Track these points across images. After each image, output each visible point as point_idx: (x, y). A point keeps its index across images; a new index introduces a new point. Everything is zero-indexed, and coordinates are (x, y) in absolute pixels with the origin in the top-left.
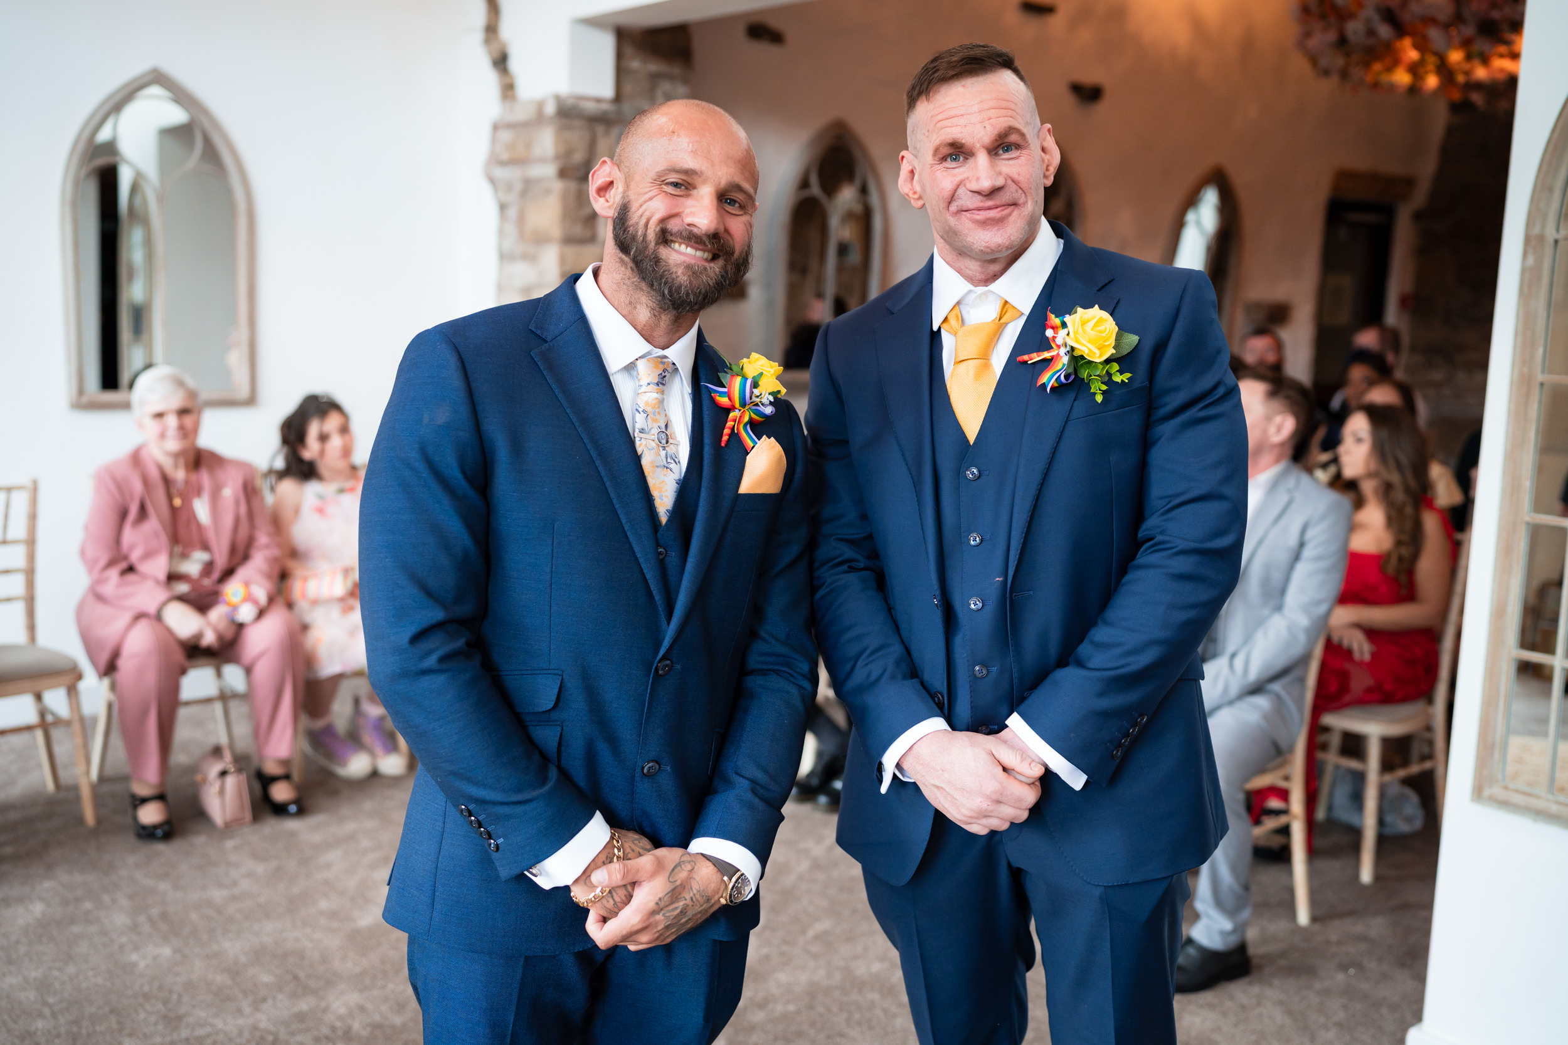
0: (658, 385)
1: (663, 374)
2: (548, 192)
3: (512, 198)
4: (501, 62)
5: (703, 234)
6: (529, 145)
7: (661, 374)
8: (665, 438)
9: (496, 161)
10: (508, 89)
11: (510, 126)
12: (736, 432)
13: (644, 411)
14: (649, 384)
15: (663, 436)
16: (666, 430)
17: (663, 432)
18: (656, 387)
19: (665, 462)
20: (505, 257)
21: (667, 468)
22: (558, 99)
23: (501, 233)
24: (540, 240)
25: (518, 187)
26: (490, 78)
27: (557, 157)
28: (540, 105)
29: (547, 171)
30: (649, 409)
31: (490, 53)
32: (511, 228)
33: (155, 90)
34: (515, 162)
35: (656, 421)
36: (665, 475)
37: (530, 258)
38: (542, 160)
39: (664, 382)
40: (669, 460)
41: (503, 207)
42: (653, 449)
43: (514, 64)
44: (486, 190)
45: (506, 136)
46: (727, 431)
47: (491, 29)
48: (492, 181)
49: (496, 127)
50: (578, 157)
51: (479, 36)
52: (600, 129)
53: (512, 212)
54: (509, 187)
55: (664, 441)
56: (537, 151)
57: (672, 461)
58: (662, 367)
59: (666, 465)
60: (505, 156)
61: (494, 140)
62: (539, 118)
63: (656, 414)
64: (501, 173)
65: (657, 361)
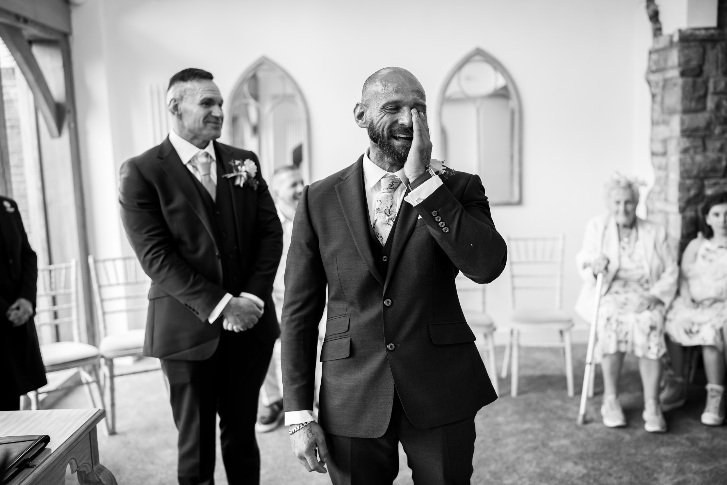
0: (388, 189)
2: (675, 85)
3: (658, 91)
4: (655, 16)
5: (408, 128)
6: (666, 61)
7: (390, 184)
9: (650, 71)
10: (657, 31)
11: (657, 51)
13: (380, 201)
14: (384, 189)
19: (388, 222)
20: (654, 123)
21: (389, 224)
22: (680, 31)
23: (653, 110)
24: (671, 112)
25: (661, 84)
26: (648, 26)
27: (680, 65)
28: (671, 36)
29: (674, 73)
30: (382, 200)
31: (648, 13)
32: (657, 107)
33: (477, 58)
34: (660, 70)
35: (386, 204)
36: (387, 227)
37: (666, 123)
38: (673, 68)
39: (392, 188)
41: (654, 96)
43: (662, 18)
44: (646, 87)
45: (655, 57)
47: (651, 1)
48: (649, 82)
49: (650, 53)
50: (694, 63)
51: (645, 4)
52: (709, 46)
53: (658, 99)
54: (657, 83)
55: (388, 213)
56: (670, 63)
58: (392, 181)
60: (654, 68)
61: (649, 59)
62: (671, 44)
63: (386, 201)
64: (652, 77)
65: (389, 179)
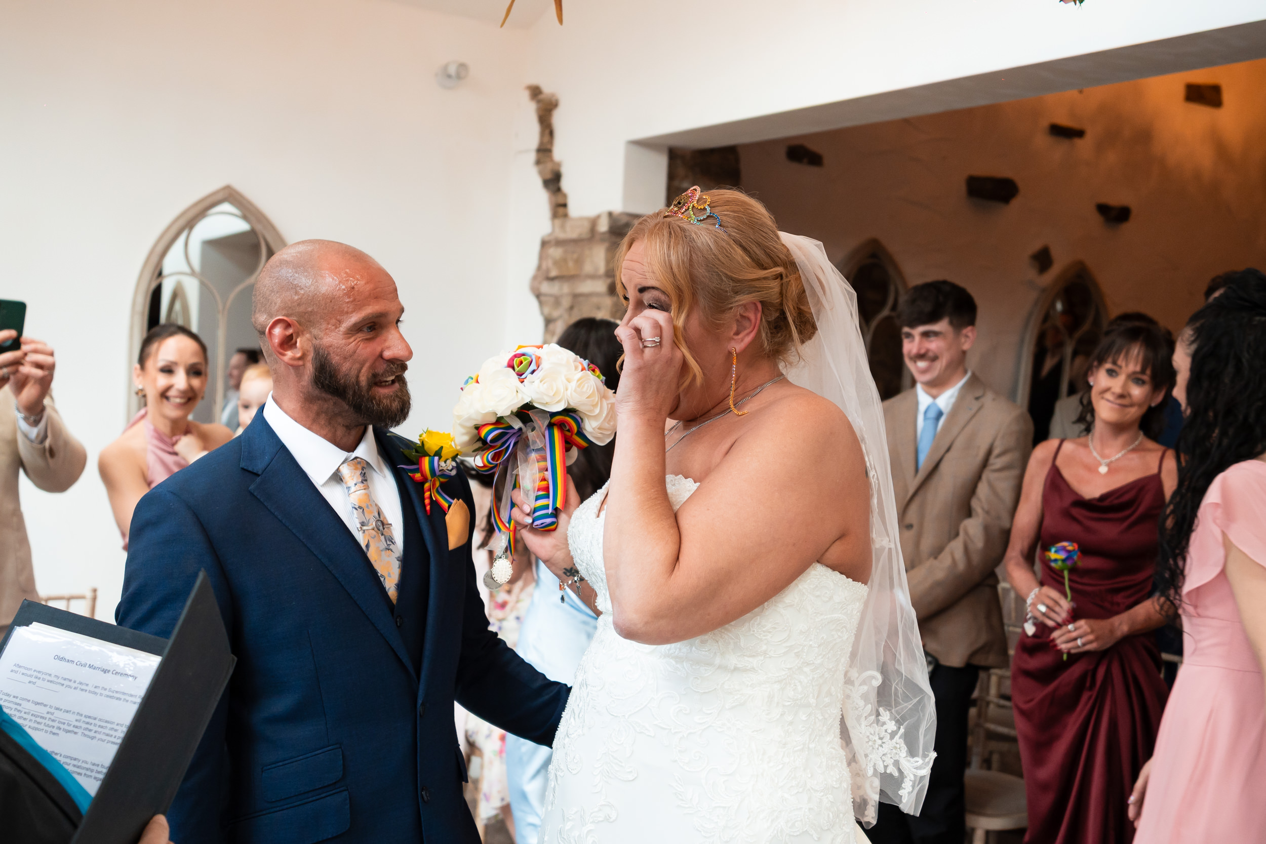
0: (362, 482)
1: (363, 472)
2: (598, 307)
3: (557, 311)
4: (553, 182)
6: (579, 262)
7: (362, 472)
8: (382, 525)
9: (543, 276)
10: (560, 208)
11: (559, 243)
12: (434, 499)
13: (360, 507)
14: (356, 484)
15: (379, 524)
16: (380, 518)
17: (378, 520)
18: (362, 485)
19: (386, 545)
22: (610, 214)
25: (566, 302)
26: (542, 198)
27: (608, 274)
28: (594, 222)
29: (596, 287)
30: (363, 505)
31: (541, 173)
33: (226, 207)
34: (564, 278)
35: (371, 512)
36: (388, 556)
38: (593, 277)
39: (366, 478)
40: (388, 543)
42: (375, 536)
43: (566, 184)
45: (556, 252)
46: (427, 501)
47: (544, 151)
48: (538, 296)
49: (544, 244)
51: (532, 156)
54: (557, 301)
55: (381, 528)
56: (588, 268)
57: (391, 543)
58: (359, 467)
59: (388, 548)
60: (553, 272)
61: (542, 257)
62: (592, 235)
63: (369, 506)
64: (546, 288)
65: (354, 463)
